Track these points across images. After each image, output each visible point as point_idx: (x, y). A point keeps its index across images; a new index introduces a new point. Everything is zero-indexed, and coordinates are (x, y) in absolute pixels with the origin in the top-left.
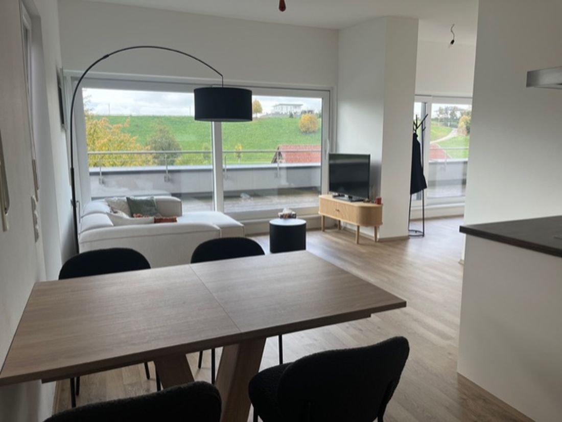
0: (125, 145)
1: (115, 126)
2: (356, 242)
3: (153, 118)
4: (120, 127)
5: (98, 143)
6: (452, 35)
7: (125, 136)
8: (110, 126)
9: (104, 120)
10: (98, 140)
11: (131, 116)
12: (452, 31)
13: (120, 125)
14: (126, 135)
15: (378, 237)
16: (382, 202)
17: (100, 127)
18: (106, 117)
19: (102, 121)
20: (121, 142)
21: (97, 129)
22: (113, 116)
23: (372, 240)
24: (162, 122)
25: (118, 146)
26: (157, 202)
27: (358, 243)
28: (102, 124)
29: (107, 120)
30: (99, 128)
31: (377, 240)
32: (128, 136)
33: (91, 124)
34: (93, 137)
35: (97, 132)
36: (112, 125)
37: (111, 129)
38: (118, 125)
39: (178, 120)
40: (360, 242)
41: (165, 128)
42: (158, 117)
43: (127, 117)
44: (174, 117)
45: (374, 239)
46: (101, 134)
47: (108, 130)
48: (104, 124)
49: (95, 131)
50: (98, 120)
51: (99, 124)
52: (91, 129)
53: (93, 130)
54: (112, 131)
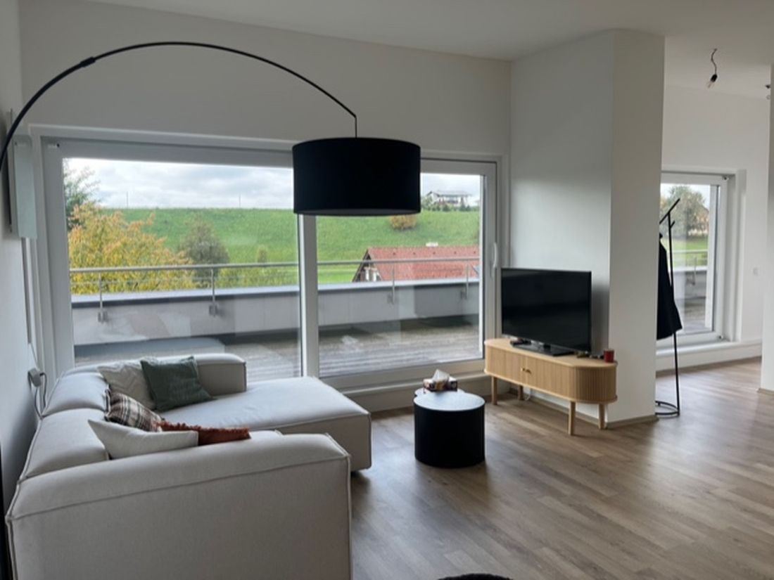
0: (148, 251)
1: (133, 223)
2: (569, 432)
3: (189, 211)
4: (139, 224)
5: (107, 249)
6: (713, 65)
7: (147, 238)
8: (127, 224)
9: (117, 215)
10: (107, 244)
11: (157, 209)
12: (712, 59)
13: (141, 222)
14: (150, 236)
15: (606, 420)
16: (615, 358)
17: (111, 225)
18: (122, 210)
19: (115, 217)
20: (141, 246)
21: (106, 228)
22: (132, 210)
23: (596, 426)
24: (200, 216)
25: (137, 252)
26: (199, 366)
27: (572, 434)
28: (115, 221)
29: (122, 214)
30: (109, 227)
31: (605, 426)
32: (152, 237)
33: (98, 221)
34: (100, 239)
35: (106, 232)
36: (129, 223)
37: (127, 227)
38: (138, 222)
39: (223, 213)
40: (577, 431)
41: (205, 225)
42: (195, 211)
43: (151, 211)
44: (218, 210)
45: (598, 424)
46: (111, 236)
47: (123, 229)
48: (117, 221)
49: (103, 230)
50: (108, 216)
51: (110, 220)
52: (98, 227)
53: (100, 229)
54: (129, 230)
